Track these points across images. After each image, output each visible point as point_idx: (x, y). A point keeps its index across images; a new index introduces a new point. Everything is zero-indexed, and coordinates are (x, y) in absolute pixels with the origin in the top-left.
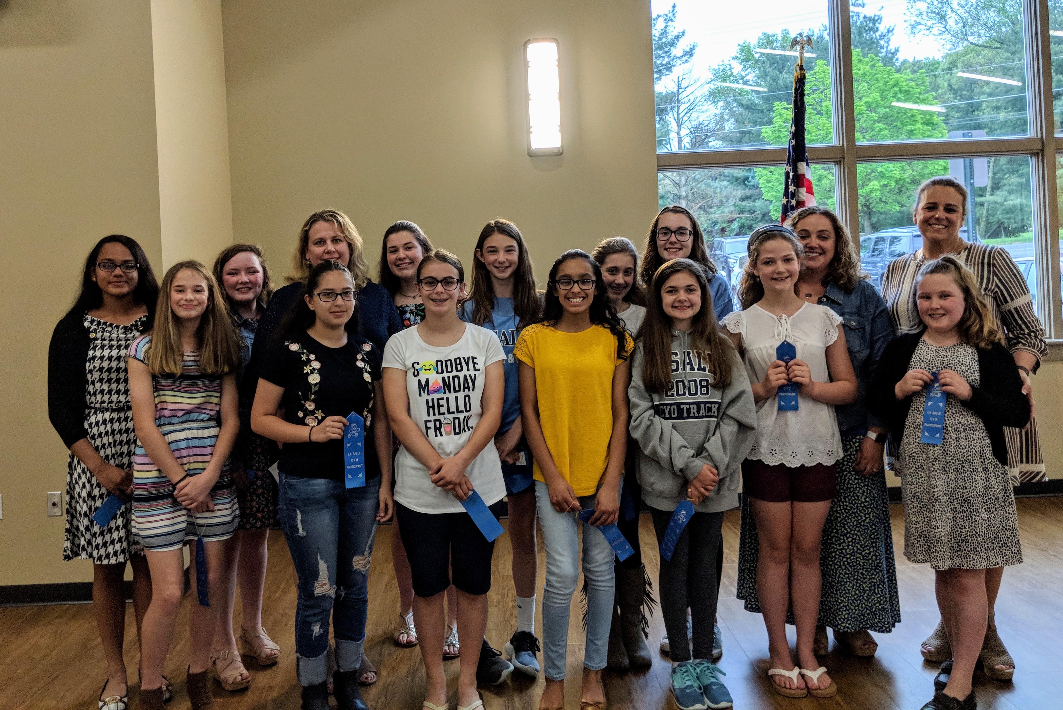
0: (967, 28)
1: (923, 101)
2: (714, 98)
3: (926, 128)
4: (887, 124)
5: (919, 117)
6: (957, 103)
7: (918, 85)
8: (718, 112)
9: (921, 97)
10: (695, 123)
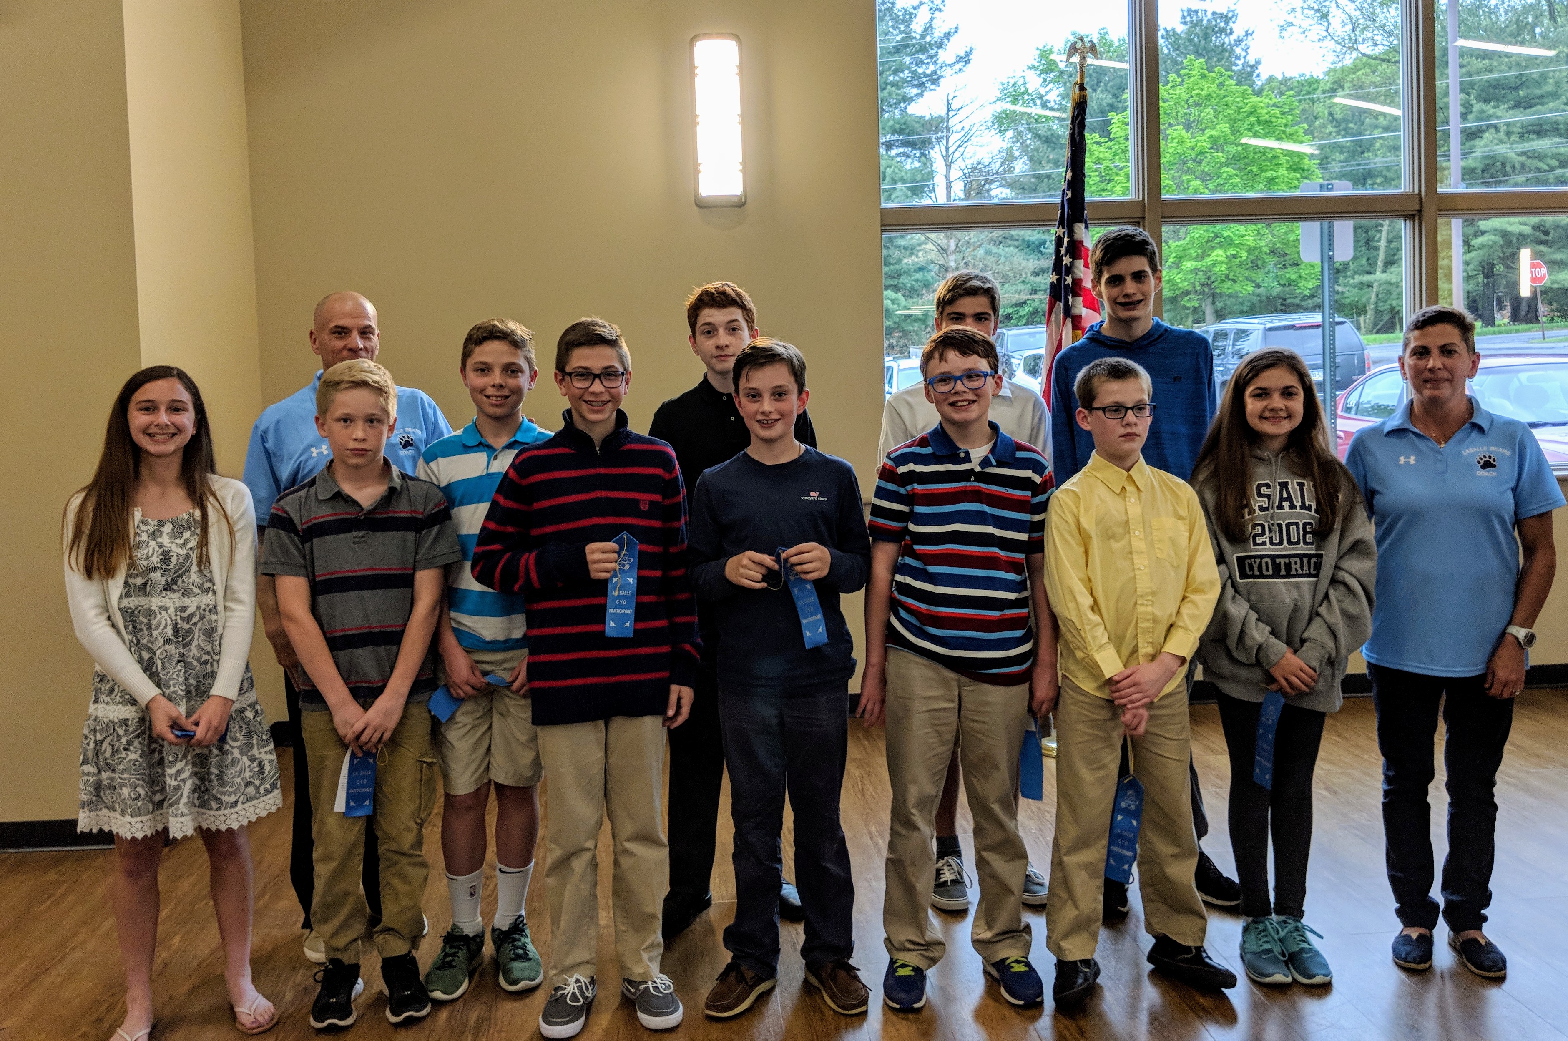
0: (1357, 33)
1: (1290, 137)
2: (1000, 126)
3: (1292, 175)
4: (1240, 169)
5: (1283, 160)
6: (1339, 139)
7: (1284, 113)
8: (1005, 145)
9: (1288, 130)
10: (970, 163)
